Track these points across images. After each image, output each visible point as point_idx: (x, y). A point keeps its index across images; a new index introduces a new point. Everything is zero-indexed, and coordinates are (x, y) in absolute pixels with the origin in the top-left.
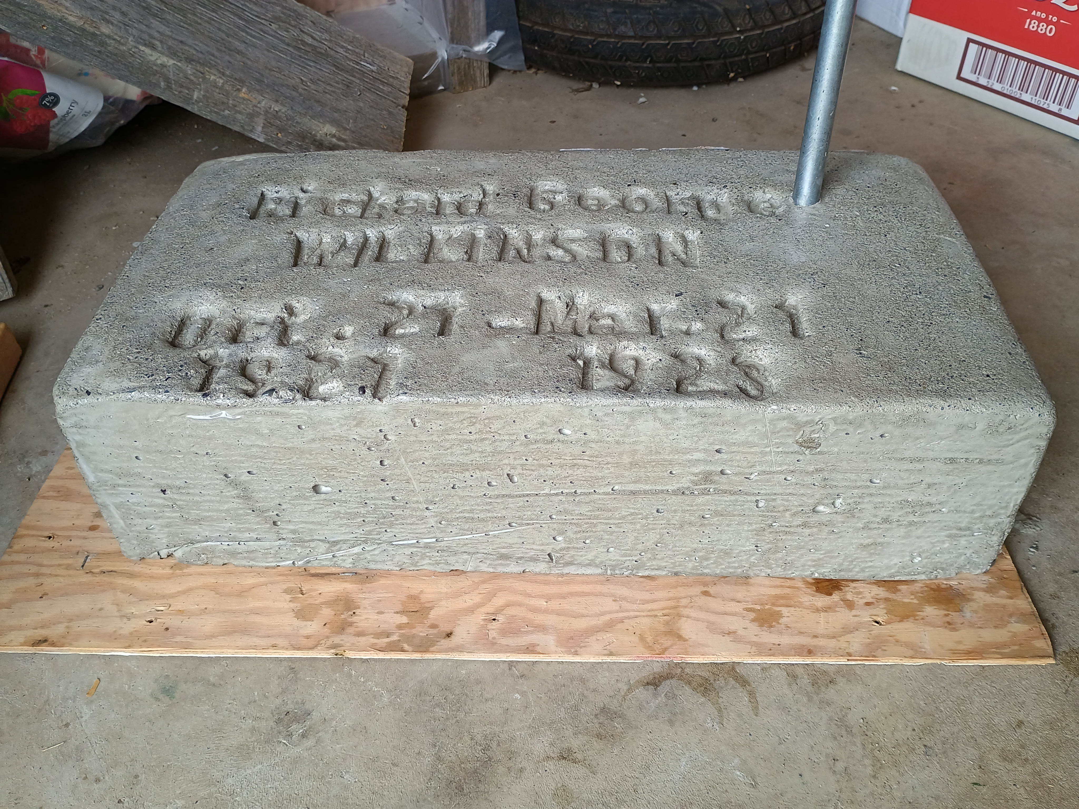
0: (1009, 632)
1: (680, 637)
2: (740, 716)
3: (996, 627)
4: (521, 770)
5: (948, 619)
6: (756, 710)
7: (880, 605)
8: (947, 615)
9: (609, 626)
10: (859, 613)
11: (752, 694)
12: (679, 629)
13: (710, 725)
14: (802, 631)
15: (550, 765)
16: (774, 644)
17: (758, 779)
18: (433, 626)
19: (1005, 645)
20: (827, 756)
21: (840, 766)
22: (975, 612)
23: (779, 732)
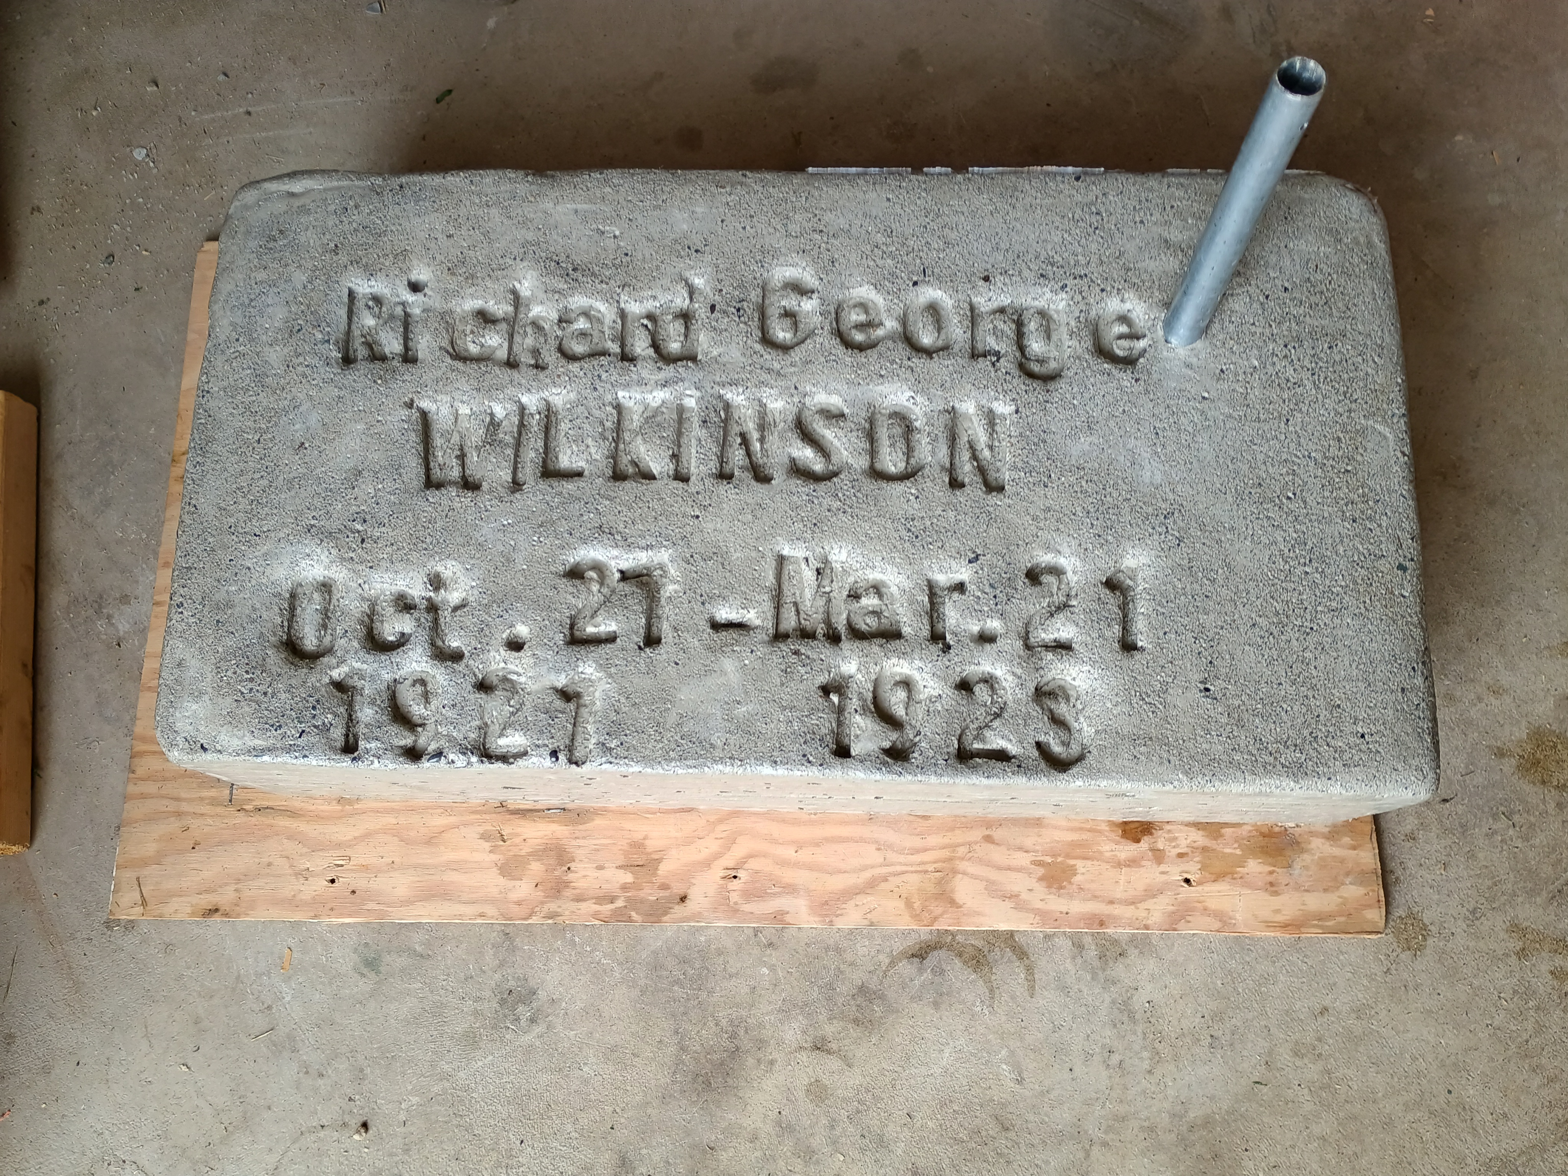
0: (1339, 897)
1: (953, 902)
2: (1013, 998)
3: (1325, 890)
4: (772, 1063)
5: (1270, 878)
6: (1032, 990)
7: (1195, 857)
8: (1271, 873)
9: (871, 886)
10: (1168, 869)
11: (1030, 970)
12: (952, 891)
13: (979, 1009)
14: (1098, 893)
15: (803, 1057)
16: (1061, 913)
17: (1025, 1075)
18: (664, 887)
19: (1330, 916)
20: (1103, 1046)
21: (1115, 1059)
22: (1306, 868)
23: (1054, 1018)
